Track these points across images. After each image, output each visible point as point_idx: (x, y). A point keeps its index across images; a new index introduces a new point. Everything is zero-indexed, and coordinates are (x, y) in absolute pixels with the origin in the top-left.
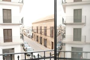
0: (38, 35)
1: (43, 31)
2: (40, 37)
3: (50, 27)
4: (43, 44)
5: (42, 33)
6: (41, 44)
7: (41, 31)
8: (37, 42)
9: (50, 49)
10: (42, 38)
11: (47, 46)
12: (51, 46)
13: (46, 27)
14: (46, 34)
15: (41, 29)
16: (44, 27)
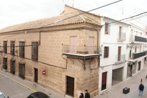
0: (6, 57)
1: (17, 49)
2: (11, 61)
3: (33, 43)
4: (17, 73)
5: (16, 54)
6: (13, 72)
7: (14, 50)
8: (5, 70)
9: (30, 81)
10: (14, 61)
11: (26, 76)
12: (34, 75)
13: (24, 42)
14: (23, 55)
15: (13, 46)
16: (20, 42)
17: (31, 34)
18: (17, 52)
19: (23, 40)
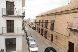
0: (40, 27)
3: (51, 21)
4: (44, 35)
5: (44, 26)
6: (42, 35)
7: (43, 24)
8: (39, 33)
9: (49, 40)
10: (43, 30)
11: (47, 38)
12: (51, 38)
13: (47, 21)
14: (46, 27)
15: (43, 22)
16: (46, 20)
17: (51, 16)
18: (44, 25)
19: (47, 20)
